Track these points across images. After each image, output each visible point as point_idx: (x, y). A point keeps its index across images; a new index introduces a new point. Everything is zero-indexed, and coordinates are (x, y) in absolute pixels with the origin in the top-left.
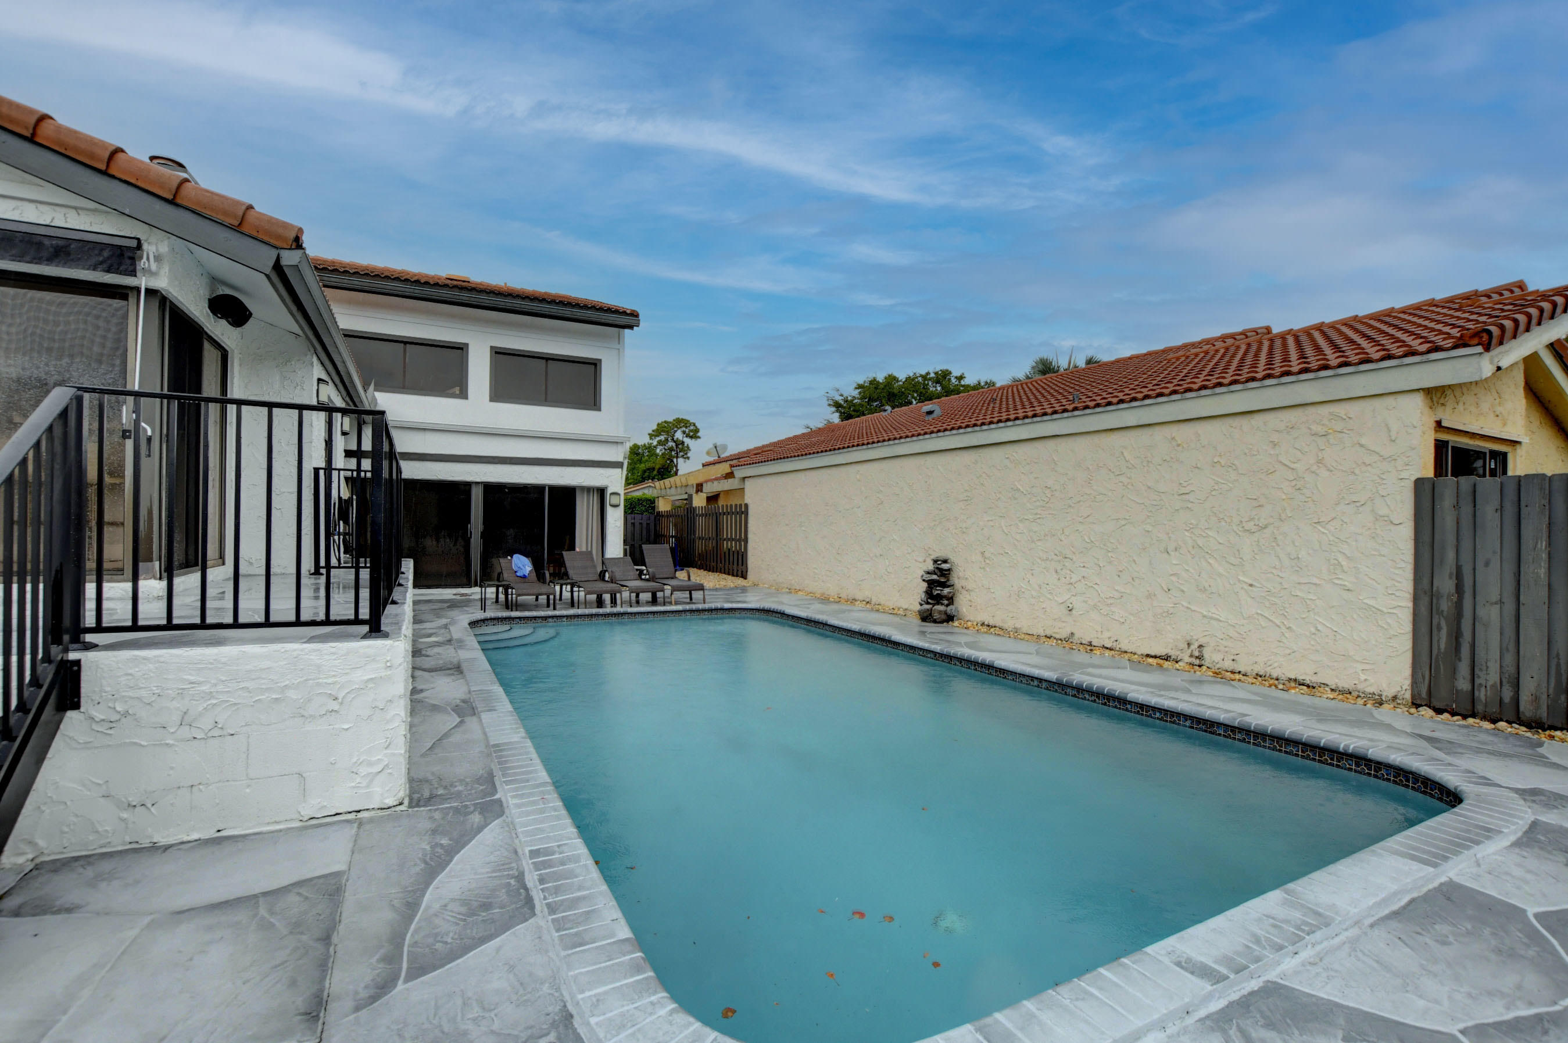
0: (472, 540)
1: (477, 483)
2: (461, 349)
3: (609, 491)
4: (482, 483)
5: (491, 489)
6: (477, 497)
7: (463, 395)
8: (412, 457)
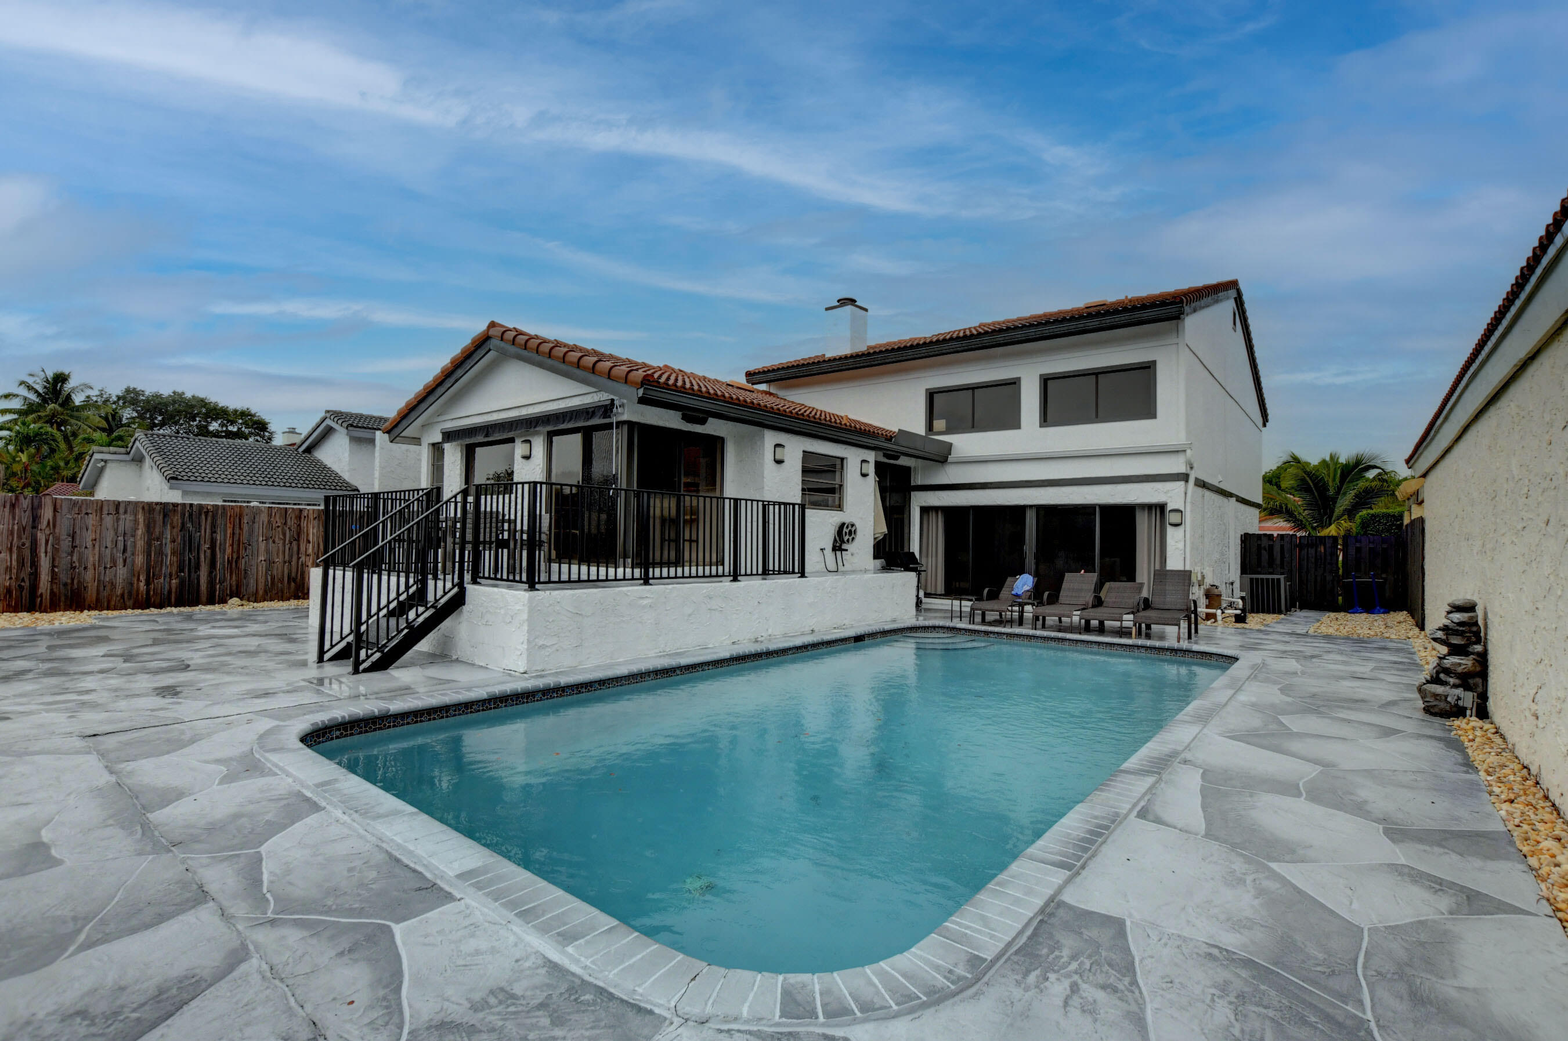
0: (1027, 560)
1: (1031, 506)
2: (1014, 383)
3: (1169, 507)
4: (1035, 506)
5: (1046, 512)
6: (1031, 520)
7: (1017, 425)
8: (977, 486)
